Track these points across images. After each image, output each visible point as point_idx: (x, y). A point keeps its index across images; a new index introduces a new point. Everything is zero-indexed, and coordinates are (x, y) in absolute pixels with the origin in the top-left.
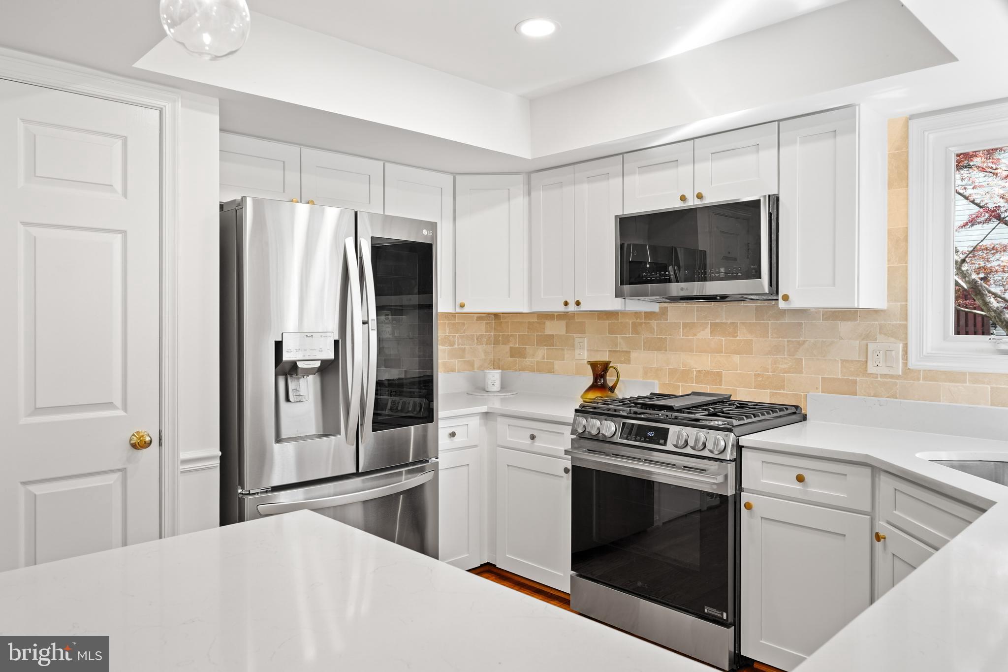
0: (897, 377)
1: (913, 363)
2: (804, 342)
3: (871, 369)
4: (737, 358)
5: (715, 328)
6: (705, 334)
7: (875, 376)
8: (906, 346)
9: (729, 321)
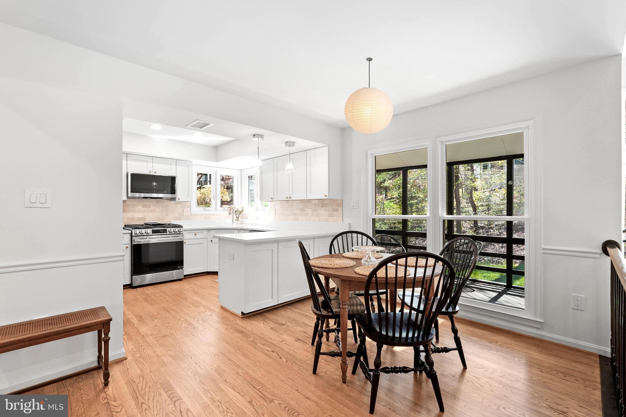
0: (189, 216)
1: (192, 213)
2: (169, 209)
3: (184, 214)
4: (150, 214)
5: (143, 206)
6: (140, 207)
7: (185, 216)
8: (191, 209)
9: (148, 204)
